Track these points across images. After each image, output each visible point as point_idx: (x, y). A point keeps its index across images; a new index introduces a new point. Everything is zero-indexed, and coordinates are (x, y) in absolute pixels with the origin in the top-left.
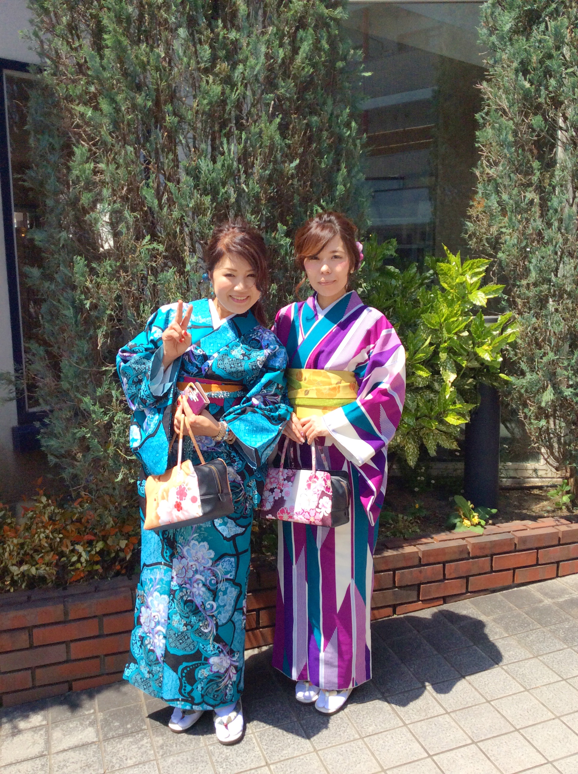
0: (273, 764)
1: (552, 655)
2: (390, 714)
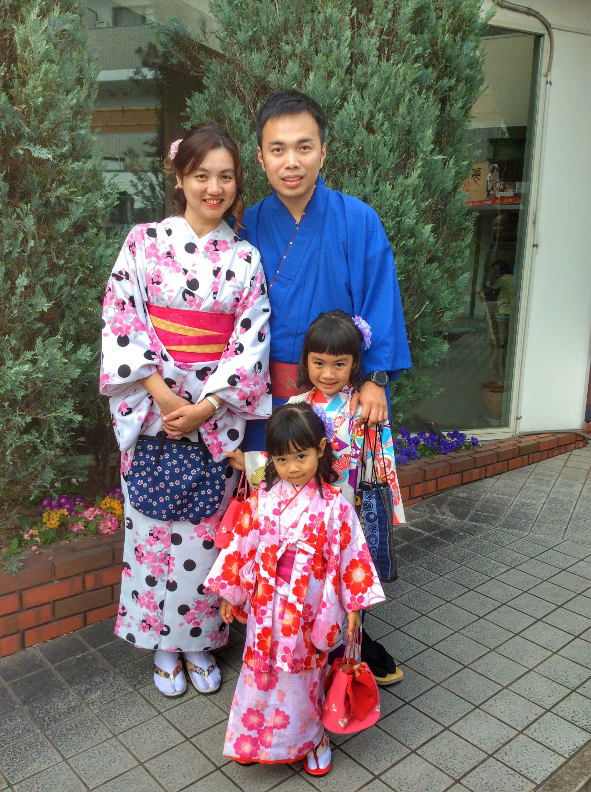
0: (16, 784)
2: (143, 706)
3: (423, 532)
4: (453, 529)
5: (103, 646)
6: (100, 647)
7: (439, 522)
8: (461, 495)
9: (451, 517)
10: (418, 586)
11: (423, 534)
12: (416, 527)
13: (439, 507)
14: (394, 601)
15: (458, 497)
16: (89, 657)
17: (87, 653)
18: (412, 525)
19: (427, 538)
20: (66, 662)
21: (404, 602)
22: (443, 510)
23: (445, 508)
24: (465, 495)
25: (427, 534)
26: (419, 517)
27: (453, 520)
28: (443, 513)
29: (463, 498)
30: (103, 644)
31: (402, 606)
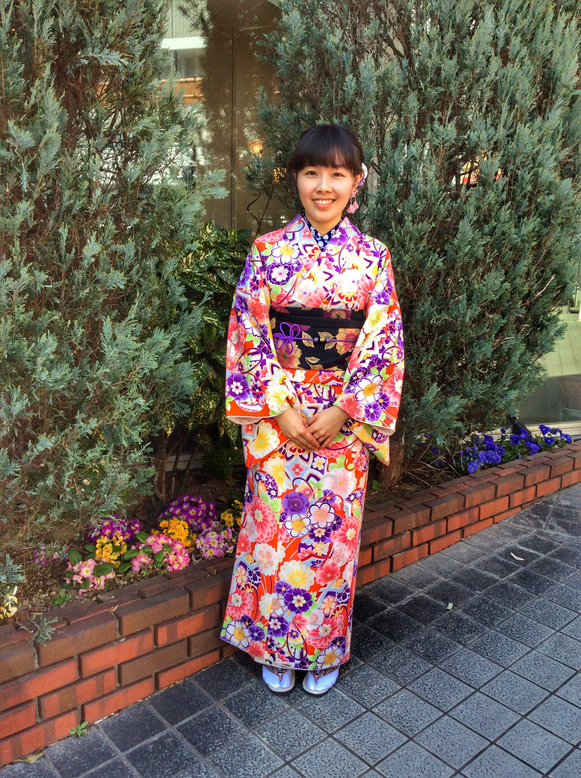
1: (420, 681)
3: (536, 553)
4: (570, 548)
5: (184, 722)
6: (180, 724)
7: (552, 539)
8: (563, 502)
9: (563, 532)
10: (557, 628)
11: (539, 556)
12: (527, 546)
13: (544, 520)
14: (534, 652)
15: (560, 505)
16: (170, 740)
17: (164, 733)
18: (521, 543)
19: (544, 560)
20: (140, 749)
21: (547, 652)
22: (550, 523)
23: (552, 521)
24: (568, 503)
25: (542, 556)
26: (525, 533)
27: (566, 536)
28: (552, 528)
29: (566, 506)
30: (184, 718)
31: (548, 659)
